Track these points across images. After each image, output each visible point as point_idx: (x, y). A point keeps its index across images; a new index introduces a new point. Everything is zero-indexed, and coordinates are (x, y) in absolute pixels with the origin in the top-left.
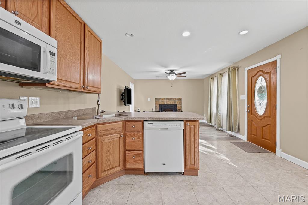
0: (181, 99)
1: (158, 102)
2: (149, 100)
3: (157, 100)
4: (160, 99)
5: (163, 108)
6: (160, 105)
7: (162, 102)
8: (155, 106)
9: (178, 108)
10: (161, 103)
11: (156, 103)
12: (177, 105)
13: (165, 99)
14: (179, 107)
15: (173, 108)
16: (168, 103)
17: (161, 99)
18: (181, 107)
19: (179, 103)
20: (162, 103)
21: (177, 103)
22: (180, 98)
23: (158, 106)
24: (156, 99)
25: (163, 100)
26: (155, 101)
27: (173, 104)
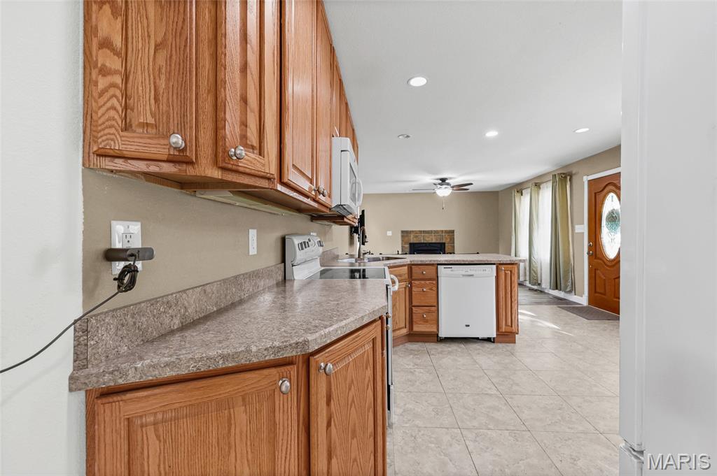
1: (406, 239)
2: (389, 233)
3: (405, 234)
4: (411, 232)
7: (415, 239)
8: (402, 247)
9: (446, 248)
10: (413, 240)
11: (402, 241)
12: (444, 244)
14: (450, 247)
15: (437, 250)
16: (427, 239)
18: (454, 247)
19: (448, 240)
20: (415, 241)
21: (445, 240)
24: (402, 232)
25: (417, 233)
26: (402, 236)
27: (438, 242)
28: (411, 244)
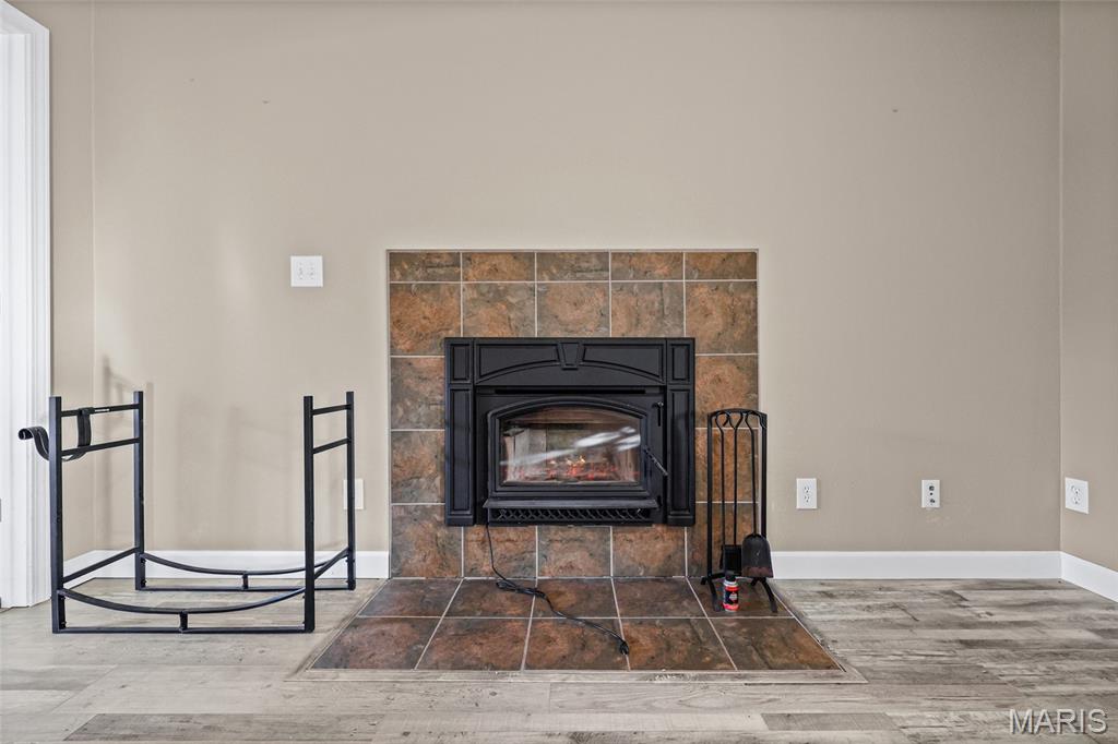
0: (746, 264)
1: (424, 308)
2: (307, 271)
3: (414, 273)
4: (454, 258)
5: (502, 391)
6: (460, 351)
7: (483, 312)
8: (394, 363)
9: (702, 386)
10: (473, 316)
11: (396, 323)
12: (688, 346)
13: (523, 259)
14: (725, 370)
15: (640, 391)
16: (570, 314)
17: (469, 256)
19: (716, 322)
20: (485, 324)
21: (698, 322)
22: (731, 256)
23: (433, 361)
24: (395, 258)
25: (495, 270)
26: (393, 289)
27: (641, 334)
28: (454, 347)
